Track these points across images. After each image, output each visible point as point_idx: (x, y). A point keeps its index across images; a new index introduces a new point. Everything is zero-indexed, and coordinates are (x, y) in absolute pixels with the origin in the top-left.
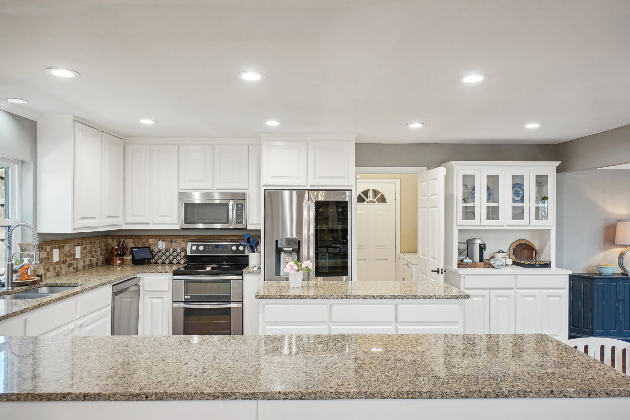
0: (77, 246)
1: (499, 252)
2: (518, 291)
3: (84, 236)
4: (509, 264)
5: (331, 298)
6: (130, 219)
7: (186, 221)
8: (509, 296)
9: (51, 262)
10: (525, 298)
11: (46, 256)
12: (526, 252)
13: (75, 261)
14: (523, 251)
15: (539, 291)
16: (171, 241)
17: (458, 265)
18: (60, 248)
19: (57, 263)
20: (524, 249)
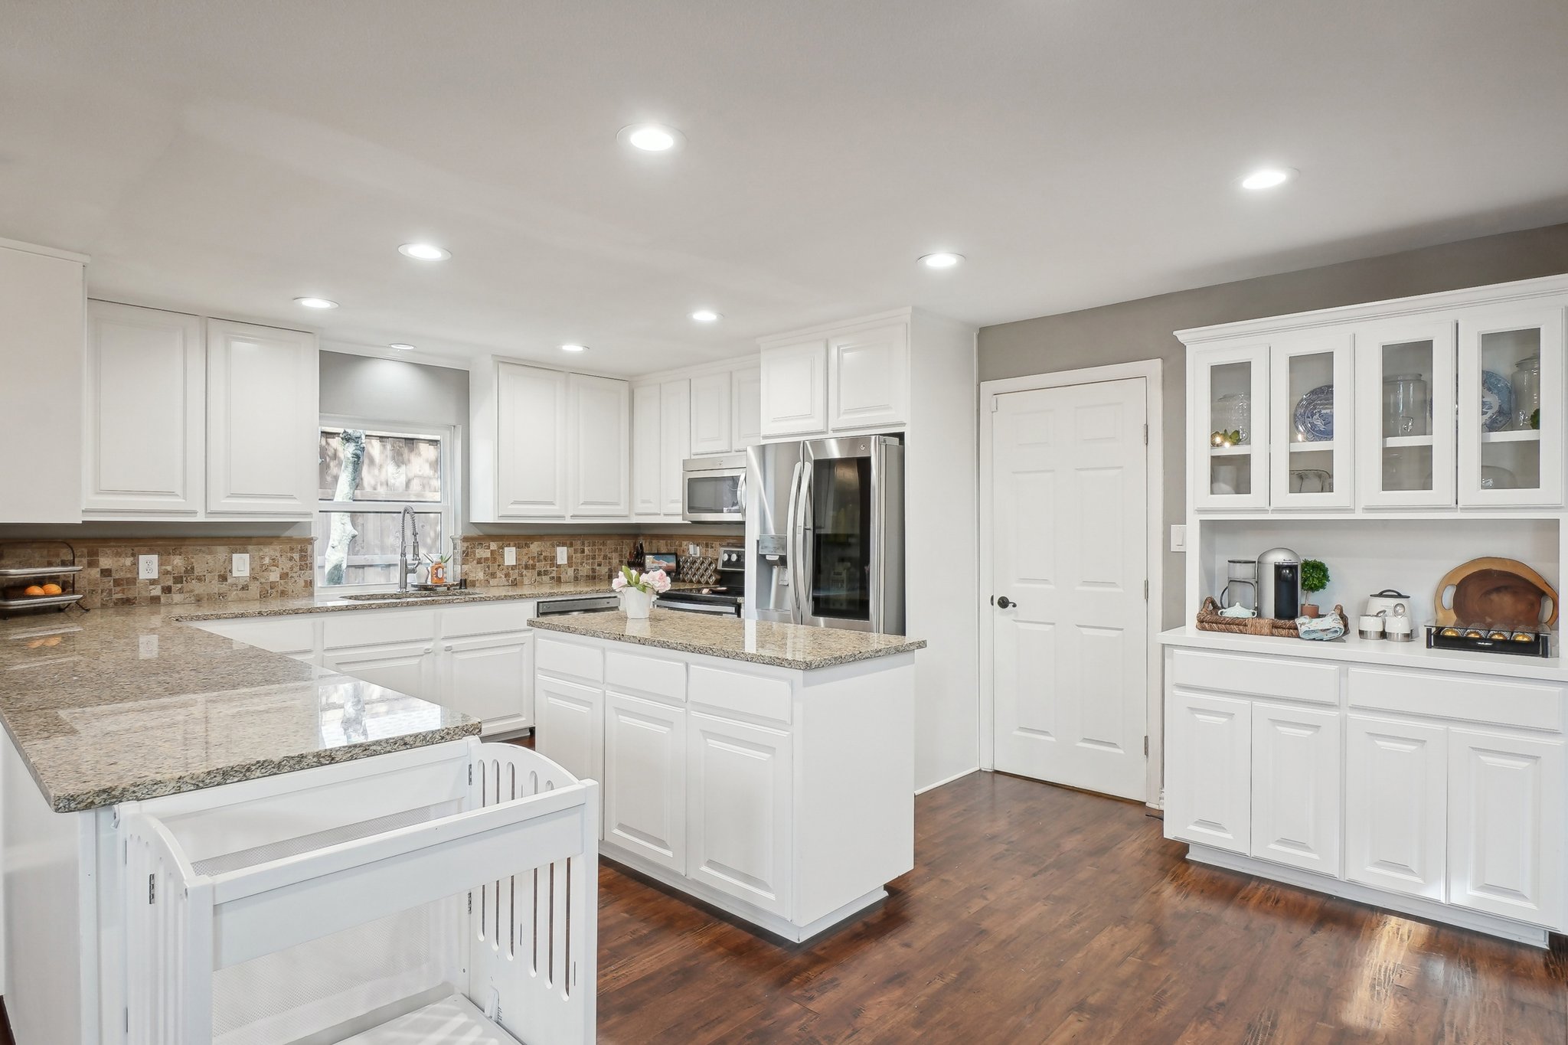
0: (558, 546)
1: (1381, 595)
2: (1354, 716)
3: (572, 532)
4: (1396, 632)
5: (602, 636)
6: (640, 507)
7: (692, 508)
8: (1318, 727)
9: (499, 566)
10: (1379, 743)
11: (489, 555)
12: (1505, 602)
13: (554, 568)
14: (1495, 597)
15: (1440, 727)
16: (707, 545)
17: (1201, 621)
18: (518, 547)
19: (513, 568)
20: (1498, 590)
